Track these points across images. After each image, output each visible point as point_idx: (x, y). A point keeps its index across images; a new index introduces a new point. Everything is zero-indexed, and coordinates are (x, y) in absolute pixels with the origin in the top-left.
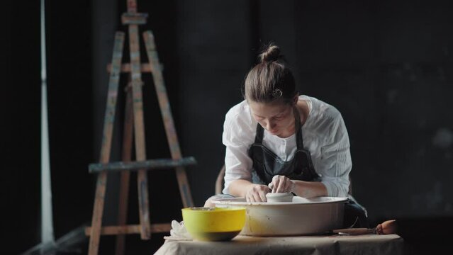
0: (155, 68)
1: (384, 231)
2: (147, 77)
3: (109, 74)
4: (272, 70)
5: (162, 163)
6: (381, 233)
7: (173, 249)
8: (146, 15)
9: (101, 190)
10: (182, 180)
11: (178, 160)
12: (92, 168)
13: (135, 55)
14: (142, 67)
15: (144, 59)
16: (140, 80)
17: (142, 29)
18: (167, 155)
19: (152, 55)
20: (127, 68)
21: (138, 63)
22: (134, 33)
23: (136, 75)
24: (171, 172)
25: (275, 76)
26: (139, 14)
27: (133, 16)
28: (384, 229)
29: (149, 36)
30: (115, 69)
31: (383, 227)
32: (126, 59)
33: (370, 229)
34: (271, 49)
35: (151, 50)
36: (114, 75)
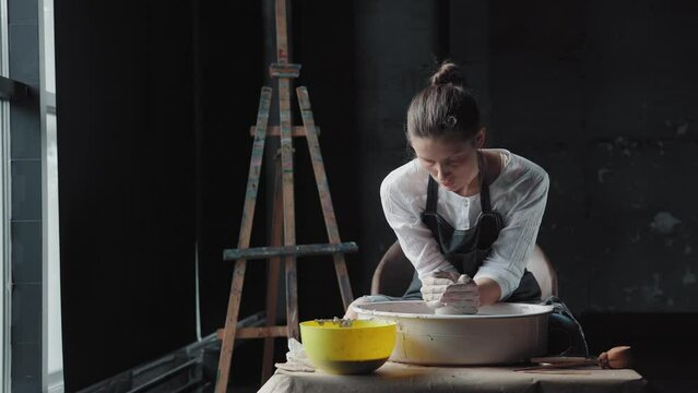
0: (309, 131)
1: (611, 364)
2: (300, 143)
3: (252, 139)
4: (444, 92)
5: (316, 248)
6: (606, 365)
7: (283, 385)
8: (300, 66)
9: (238, 281)
10: (341, 270)
11: (336, 245)
12: (228, 254)
13: (285, 116)
14: (293, 131)
15: (297, 120)
16: (290, 145)
17: (295, 84)
18: (324, 239)
19: (307, 116)
20: (275, 131)
21: (289, 126)
22: (284, 88)
23: (286, 140)
24: (328, 259)
25: (448, 100)
26: (290, 65)
27: (282, 67)
28: (612, 360)
29: (303, 92)
30: (259, 132)
31: (609, 357)
32: (274, 120)
33: (589, 360)
34: (445, 67)
35: (305, 110)
36: (258, 140)
